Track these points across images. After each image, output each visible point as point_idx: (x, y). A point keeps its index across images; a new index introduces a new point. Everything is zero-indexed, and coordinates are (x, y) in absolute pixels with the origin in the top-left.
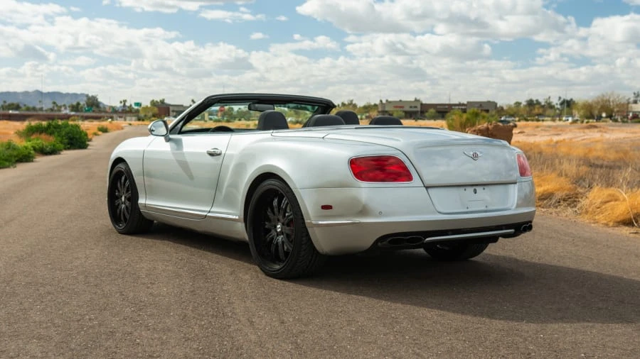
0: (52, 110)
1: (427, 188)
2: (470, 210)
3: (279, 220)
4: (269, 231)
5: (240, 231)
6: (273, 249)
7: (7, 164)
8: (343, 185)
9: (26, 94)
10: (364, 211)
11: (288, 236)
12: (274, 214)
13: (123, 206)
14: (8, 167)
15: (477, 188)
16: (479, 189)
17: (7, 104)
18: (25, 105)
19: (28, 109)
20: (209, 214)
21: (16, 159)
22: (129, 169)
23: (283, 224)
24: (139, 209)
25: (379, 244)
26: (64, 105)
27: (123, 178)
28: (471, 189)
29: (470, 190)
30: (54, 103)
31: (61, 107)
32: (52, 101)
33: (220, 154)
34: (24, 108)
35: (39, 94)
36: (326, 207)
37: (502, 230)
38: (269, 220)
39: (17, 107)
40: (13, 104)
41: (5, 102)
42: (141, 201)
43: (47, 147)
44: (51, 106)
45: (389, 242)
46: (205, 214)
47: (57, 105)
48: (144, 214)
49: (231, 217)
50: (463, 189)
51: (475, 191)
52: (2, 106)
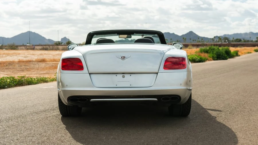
1: (90, 74)
2: (117, 86)
15: (125, 75)
17: (235, 39)
19: (245, 41)
35: (252, 33)
39: (240, 40)
40: (238, 39)
50: (115, 75)
51: (123, 77)
52: (232, 40)
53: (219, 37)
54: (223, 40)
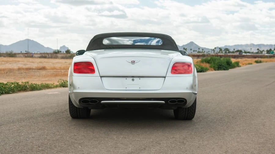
0: (257, 53)
1: (101, 77)
2: (127, 89)
16: (136, 79)
18: (244, 51)
19: (246, 53)
26: (264, 51)
29: (130, 79)
30: (258, 49)
31: (262, 51)
37: (152, 101)
40: (239, 50)
41: (235, 49)
44: (257, 51)
50: (125, 78)
51: (133, 80)
52: (233, 51)
53: (220, 48)
54: (224, 51)
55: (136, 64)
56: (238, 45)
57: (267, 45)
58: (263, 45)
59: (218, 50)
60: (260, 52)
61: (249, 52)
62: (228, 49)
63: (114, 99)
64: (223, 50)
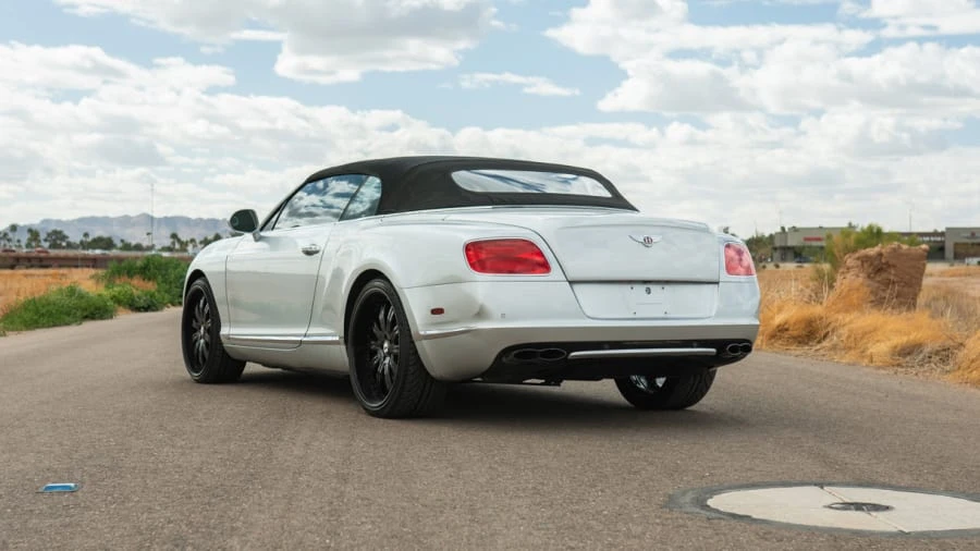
0: (169, 249)
1: (571, 283)
2: (637, 316)
3: (386, 337)
4: (375, 352)
5: (340, 357)
6: (378, 377)
7: (67, 319)
8: (456, 281)
9: (125, 221)
10: (481, 314)
11: (396, 358)
12: (380, 329)
13: (202, 341)
14: (67, 324)
15: (652, 287)
16: (653, 288)
18: (122, 241)
20: (305, 339)
21: (85, 314)
22: (209, 286)
23: (391, 342)
24: (221, 344)
25: (504, 359)
26: (193, 241)
27: (202, 301)
28: (644, 287)
29: (641, 289)
30: (174, 236)
31: (187, 244)
32: (169, 234)
33: (317, 252)
34: (119, 245)
36: (437, 311)
37: (692, 347)
38: (375, 338)
39: (109, 244)
40: (101, 239)
41: (86, 235)
42: (224, 331)
43: (139, 297)
44: (168, 242)
45: (516, 356)
46: (299, 339)
47: (179, 240)
48: (228, 351)
49: (330, 339)
50: (629, 287)
51: (648, 291)
52: (82, 242)
53: (30, 231)
54: (46, 240)
55: (654, 246)
56: (93, 220)
57: (199, 222)
58: (187, 221)
59: (25, 237)
60: (177, 246)
61: (138, 247)
62: (60, 232)
63: (606, 346)
64: (43, 236)
